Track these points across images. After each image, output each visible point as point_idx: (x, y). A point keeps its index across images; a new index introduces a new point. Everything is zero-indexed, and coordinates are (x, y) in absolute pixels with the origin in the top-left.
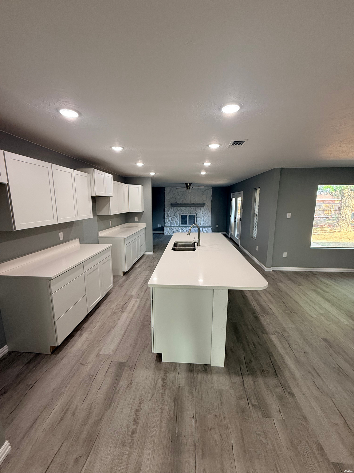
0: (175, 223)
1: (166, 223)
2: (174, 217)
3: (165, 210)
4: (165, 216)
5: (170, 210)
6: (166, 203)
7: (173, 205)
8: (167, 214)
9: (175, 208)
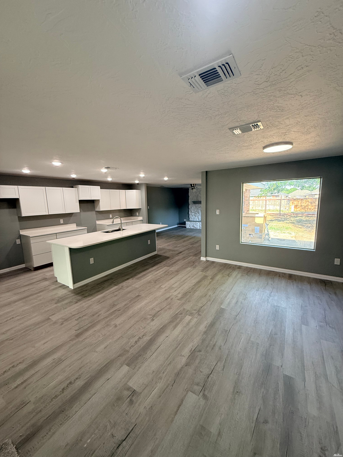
0: (197, 219)
1: (190, 218)
2: (197, 213)
3: (190, 207)
4: (189, 212)
5: (193, 207)
6: (190, 201)
7: (195, 203)
8: (191, 210)
9: (197, 205)
